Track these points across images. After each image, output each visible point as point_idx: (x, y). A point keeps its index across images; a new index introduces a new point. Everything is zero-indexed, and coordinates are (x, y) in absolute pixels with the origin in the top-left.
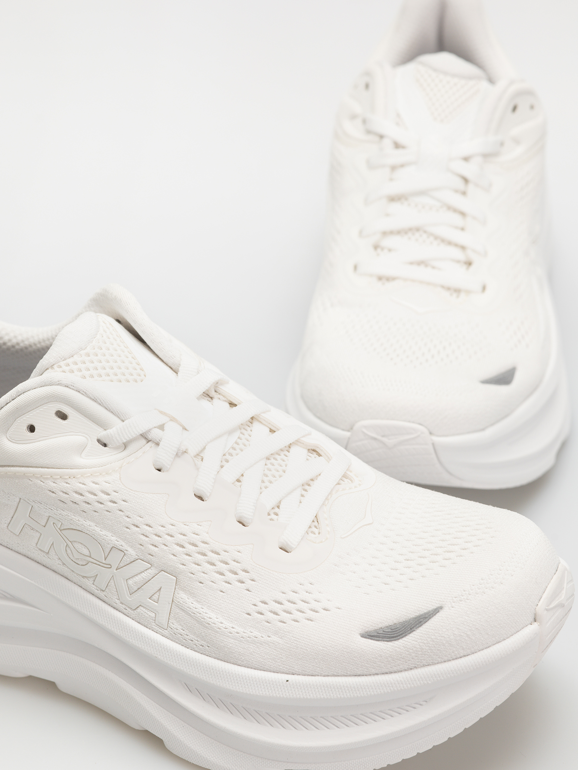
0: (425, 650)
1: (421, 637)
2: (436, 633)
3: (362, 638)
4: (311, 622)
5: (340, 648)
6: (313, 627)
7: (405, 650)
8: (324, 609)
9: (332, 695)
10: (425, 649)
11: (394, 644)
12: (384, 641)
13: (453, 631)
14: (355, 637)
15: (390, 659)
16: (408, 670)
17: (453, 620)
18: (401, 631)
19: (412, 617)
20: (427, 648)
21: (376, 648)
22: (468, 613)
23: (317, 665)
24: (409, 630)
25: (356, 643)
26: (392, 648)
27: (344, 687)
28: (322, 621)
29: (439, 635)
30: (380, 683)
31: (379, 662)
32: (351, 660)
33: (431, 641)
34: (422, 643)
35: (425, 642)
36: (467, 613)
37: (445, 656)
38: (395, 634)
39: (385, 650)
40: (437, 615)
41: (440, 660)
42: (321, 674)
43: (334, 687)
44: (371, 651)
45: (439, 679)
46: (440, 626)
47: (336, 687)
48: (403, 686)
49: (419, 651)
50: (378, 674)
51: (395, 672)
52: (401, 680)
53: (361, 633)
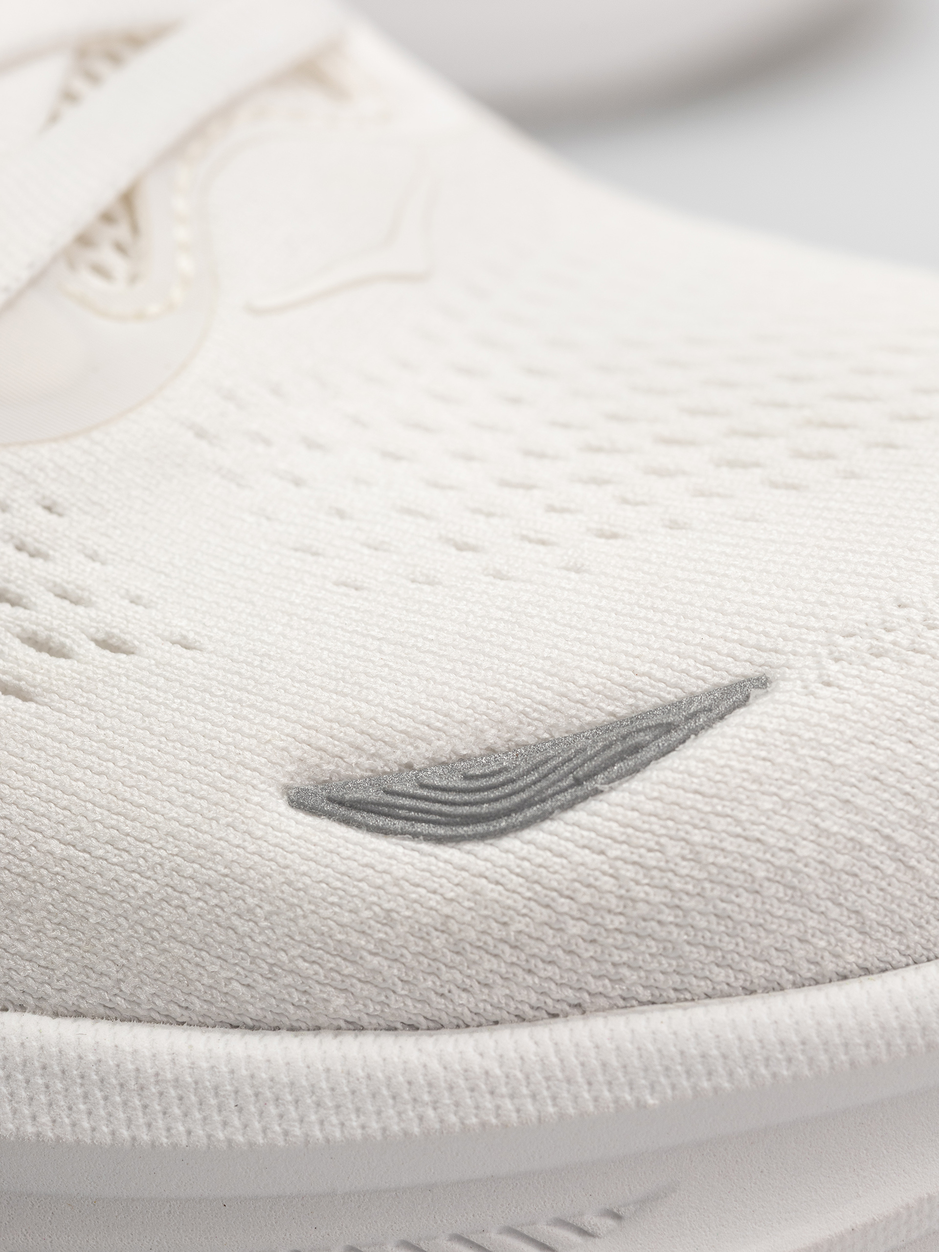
0: (643, 908)
1: (630, 831)
2: (718, 815)
3: (292, 812)
4: (20, 702)
5: (163, 853)
6: (29, 729)
7: (529, 894)
8: (104, 644)
9: (86, 1125)
10: (647, 902)
11: (472, 858)
12: (415, 836)
13: (817, 812)
14: (256, 799)
15: (436, 943)
16: (533, 1020)
17: (823, 754)
18: (522, 790)
19: (589, 718)
20: (657, 897)
21: (370, 871)
22: (912, 721)
23: (21, 947)
24: (565, 790)
25: (259, 833)
26: (456, 881)
27: (157, 1082)
28: (84, 701)
29: (731, 829)
30: (369, 1077)
31: (376, 954)
32: (217, 930)
33: (684, 858)
34: (634, 863)
35: (651, 859)
36: (905, 724)
37: (755, 959)
38: (485, 805)
39: (418, 885)
40: (734, 719)
41: (720, 975)
42: (41, 999)
43: (102, 1081)
44: (339, 884)
45: (705, 1084)
46: (745, 775)
47: (114, 1081)
48: (498, 1107)
49: (610, 911)
50: (363, 1028)
51: (461, 1025)
52: (487, 1073)
53: (299, 782)
